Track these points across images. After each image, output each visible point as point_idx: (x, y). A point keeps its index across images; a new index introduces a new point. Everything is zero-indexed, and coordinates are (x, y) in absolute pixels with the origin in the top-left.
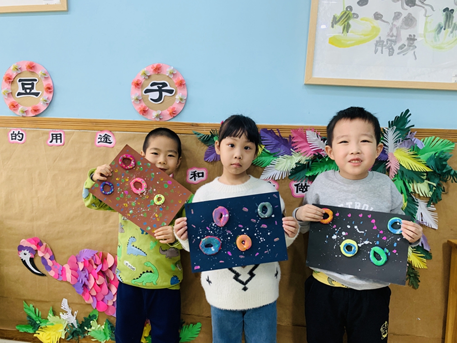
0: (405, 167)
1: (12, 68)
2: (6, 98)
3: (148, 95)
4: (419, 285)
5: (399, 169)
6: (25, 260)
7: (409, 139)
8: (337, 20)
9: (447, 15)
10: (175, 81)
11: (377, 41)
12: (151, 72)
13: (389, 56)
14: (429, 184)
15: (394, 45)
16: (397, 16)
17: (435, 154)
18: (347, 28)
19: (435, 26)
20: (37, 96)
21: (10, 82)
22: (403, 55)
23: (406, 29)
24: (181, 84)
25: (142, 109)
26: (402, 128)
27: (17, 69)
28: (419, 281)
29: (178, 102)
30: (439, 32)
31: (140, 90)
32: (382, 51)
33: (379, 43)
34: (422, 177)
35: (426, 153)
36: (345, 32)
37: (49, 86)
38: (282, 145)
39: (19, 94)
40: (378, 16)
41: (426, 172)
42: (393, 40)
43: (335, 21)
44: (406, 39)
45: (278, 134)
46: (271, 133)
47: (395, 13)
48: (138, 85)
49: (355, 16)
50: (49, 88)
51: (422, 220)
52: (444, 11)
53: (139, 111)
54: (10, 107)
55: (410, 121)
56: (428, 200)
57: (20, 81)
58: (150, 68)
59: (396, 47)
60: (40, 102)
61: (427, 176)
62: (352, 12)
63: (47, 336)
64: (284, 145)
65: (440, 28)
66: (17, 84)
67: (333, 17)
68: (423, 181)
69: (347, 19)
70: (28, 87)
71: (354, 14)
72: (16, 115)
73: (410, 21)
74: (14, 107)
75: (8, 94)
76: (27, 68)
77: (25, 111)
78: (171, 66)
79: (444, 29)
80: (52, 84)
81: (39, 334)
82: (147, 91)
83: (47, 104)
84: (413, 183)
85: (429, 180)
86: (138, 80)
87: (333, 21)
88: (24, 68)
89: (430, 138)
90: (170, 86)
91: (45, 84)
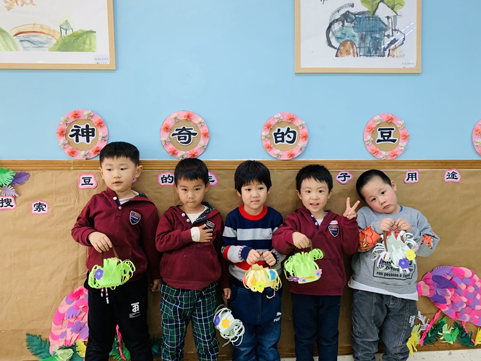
39: (379, 141)
57: (379, 130)
91: (401, 132)
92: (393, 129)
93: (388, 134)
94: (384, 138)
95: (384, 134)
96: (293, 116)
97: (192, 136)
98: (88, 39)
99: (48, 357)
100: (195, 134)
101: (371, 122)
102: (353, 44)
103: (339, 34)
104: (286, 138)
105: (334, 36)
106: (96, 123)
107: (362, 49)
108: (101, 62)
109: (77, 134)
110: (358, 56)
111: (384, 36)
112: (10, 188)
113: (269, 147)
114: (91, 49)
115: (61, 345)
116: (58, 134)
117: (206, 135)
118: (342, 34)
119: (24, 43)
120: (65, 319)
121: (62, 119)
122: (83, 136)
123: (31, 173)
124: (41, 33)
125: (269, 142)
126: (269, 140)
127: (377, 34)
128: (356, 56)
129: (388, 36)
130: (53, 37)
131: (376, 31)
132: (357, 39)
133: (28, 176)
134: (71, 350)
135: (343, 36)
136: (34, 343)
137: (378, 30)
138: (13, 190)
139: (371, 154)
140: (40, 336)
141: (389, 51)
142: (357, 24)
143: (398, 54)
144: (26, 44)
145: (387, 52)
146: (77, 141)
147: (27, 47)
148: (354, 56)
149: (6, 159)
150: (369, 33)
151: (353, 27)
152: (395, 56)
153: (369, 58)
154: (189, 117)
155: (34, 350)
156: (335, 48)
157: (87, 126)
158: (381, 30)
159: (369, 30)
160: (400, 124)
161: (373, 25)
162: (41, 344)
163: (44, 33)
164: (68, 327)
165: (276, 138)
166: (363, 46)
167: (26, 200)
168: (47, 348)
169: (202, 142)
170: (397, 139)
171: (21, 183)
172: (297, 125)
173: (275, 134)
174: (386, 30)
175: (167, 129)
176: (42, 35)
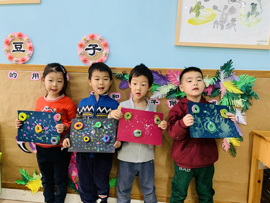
0: (229, 91)
1: (9, 36)
2: (6, 53)
3: (87, 52)
4: (236, 155)
5: (226, 92)
6: (20, 145)
7: (232, 76)
8: (193, 9)
9: (253, 7)
10: (102, 43)
11: (214, 21)
12: (89, 39)
13: (221, 30)
14: (242, 101)
15: (224, 24)
16: (226, 7)
17: (246, 84)
18: (198, 14)
19: (246, 13)
20: (24, 52)
21: (8, 44)
22: (229, 29)
23: (231, 15)
24: (106, 45)
25: (84, 59)
26: (228, 70)
27: (12, 37)
28: (236, 153)
29: (104, 56)
30: (249, 16)
31: (83, 48)
32: (217, 27)
33: (216, 23)
34: (239, 97)
35: (241, 83)
36: (197, 16)
37: (31, 47)
38: (162, 80)
39: (14, 51)
40: (215, 8)
41: (241, 94)
42: (223, 21)
43: (191, 10)
44: (230, 20)
45: (160, 73)
46: (156, 73)
47: (225, 6)
48: (81, 46)
49: (203, 7)
50: (31, 48)
51: (238, 120)
52: (252, 4)
53: (82, 61)
54: (9, 59)
55: (232, 66)
56: (242, 109)
57: (14, 43)
58: (88, 36)
59: (225, 25)
60: (26, 55)
61: (241, 96)
62: (201, 5)
63: (33, 186)
64: (163, 79)
65: (249, 14)
66: (12, 45)
67: (190, 8)
68: (239, 99)
69: (198, 9)
70: (19, 47)
71: (202, 6)
72: (12, 63)
73: (232, 10)
74: (11, 58)
75: (7, 51)
76: (18, 36)
77: (18, 61)
78: (100, 35)
79: (251, 15)
80: (32, 46)
81: (28, 185)
82: (87, 49)
83: (30, 57)
84: (234, 100)
85: (242, 98)
86: (82, 43)
87: (190, 10)
88: (16, 36)
89: (243, 75)
90: (100, 47)
92: (23, 43)
94: (17, 49)
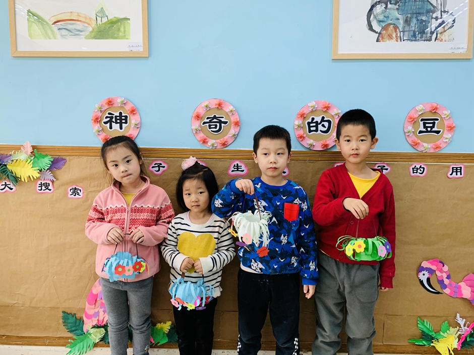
6: (422, 281)
20: (438, 134)
39: (421, 132)
57: (422, 120)
66: (419, 123)
91: (446, 123)
92: (437, 120)
93: (431, 125)
94: (427, 129)
95: (427, 125)
96: (329, 104)
97: (223, 125)
98: (122, 26)
99: (82, 335)
100: (225, 123)
101: (413, 111)
102: (396, 27)
103: (381, 18)
104: (320, 127)
105: (376, 19)
106: (128, 110)
107: (406, 33)
108: (135, 49)
109: (110, 121)
110: (401, 41)
111: (432, 18)
112: (49, 173)
113: (301, 137)
114: (125, 36)
115: (94, 324)
116: (93, 121)
117: (237, 124)
118: (385, 17)
119: (62, 31)
120: (98, 299)
121: (97, 106)
122: (116, 123)
123: (67, 158)
124: (78, 21)
125: (301, 132)
126: (302, 130)
127: (423, 16)
128: (399, 40)
129: (437, 19)
130: (89, 24)
131: (423, 13)
132: (401, 22)
133: (64, 161)
134: (103, 329)
135: (385, 19)
136: (69, 321)
137: (425, 12)
138: (52, 174)
139: (412, 146)
140: (75, 314)
141: (437, 34)
142: (402, 6)
143: (447, 38)
144: (64, 32)
145: (434, 36)
146: (111, 128)
147: (65, 35)
148: (397, 41)
149: (45, 145)
150: (415, 15)
151: (398, 9)
152: (444, 40)
153: (413, 42)
154: (220, 105)
155: (70, 327)
156: (377, 33)
157: (121, 113)
158: (428, 11)
159: (415, 11)
160: (446, 115)
161: (420, 7)
162: (76, 322)
163: (80, 21)
164: (101, 308)
165: (310, 127)
166: (408, 30)
167: (63, 185)
168: (81, 325)
169: (233, 131)
170: (442, 130)
171: (59, 168)
172: (333, 114)
173: (309, 123)
174: (433, 12)
175: (198, 117)
176: (79, 23)
